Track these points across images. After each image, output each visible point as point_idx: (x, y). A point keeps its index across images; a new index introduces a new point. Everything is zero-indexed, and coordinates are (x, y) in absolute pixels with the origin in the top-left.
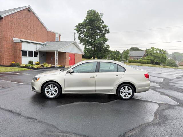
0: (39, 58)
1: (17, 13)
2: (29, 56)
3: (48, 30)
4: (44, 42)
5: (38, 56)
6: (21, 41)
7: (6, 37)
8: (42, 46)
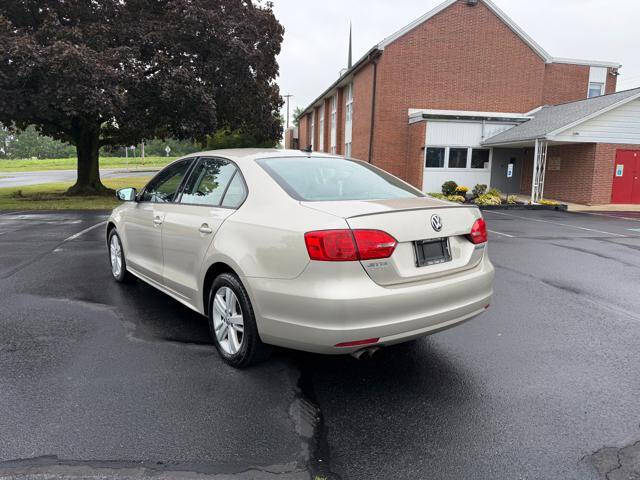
0: (489, 174)
1: (428, 26)
2: (450, 166)
3: (549, 61)
4: (526, 112)
5: (489, 164)
6: (424, 116)
7: (388, 109)
8: (508, 127)
